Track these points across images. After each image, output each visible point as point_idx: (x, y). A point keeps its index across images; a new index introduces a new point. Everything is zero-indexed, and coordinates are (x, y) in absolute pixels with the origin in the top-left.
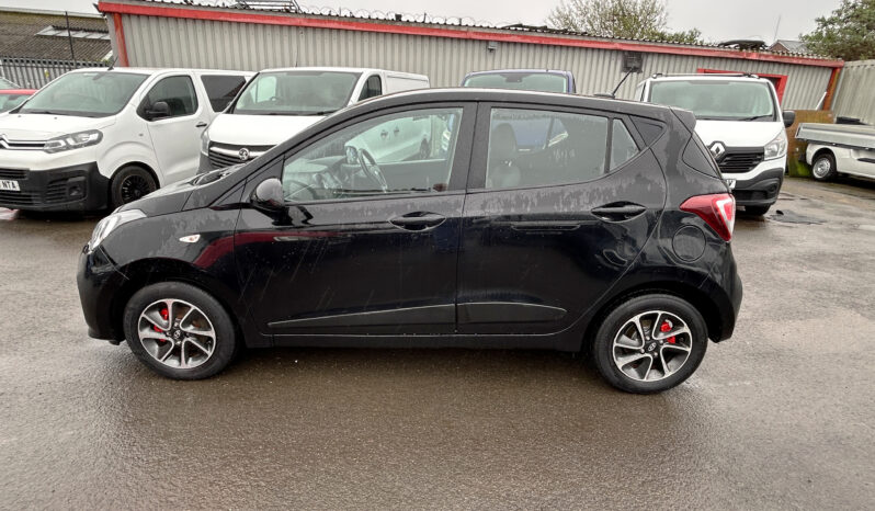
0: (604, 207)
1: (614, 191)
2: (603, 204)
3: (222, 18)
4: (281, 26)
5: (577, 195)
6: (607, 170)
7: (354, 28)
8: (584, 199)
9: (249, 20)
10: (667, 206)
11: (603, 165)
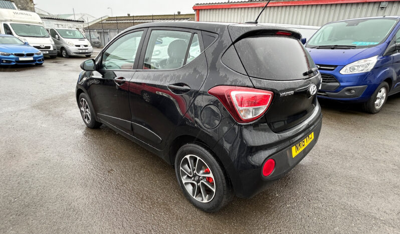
0: (174, 85)
1: (181, 76)
2: (174, 83)
3: (232, 7)
4: (256, 7)
5: (166, 77)
6: (185, 63)
7: (290, 4)
8: (168, 79)
9: (242, 7)
10: (201, 90)
11: (183, 60)
